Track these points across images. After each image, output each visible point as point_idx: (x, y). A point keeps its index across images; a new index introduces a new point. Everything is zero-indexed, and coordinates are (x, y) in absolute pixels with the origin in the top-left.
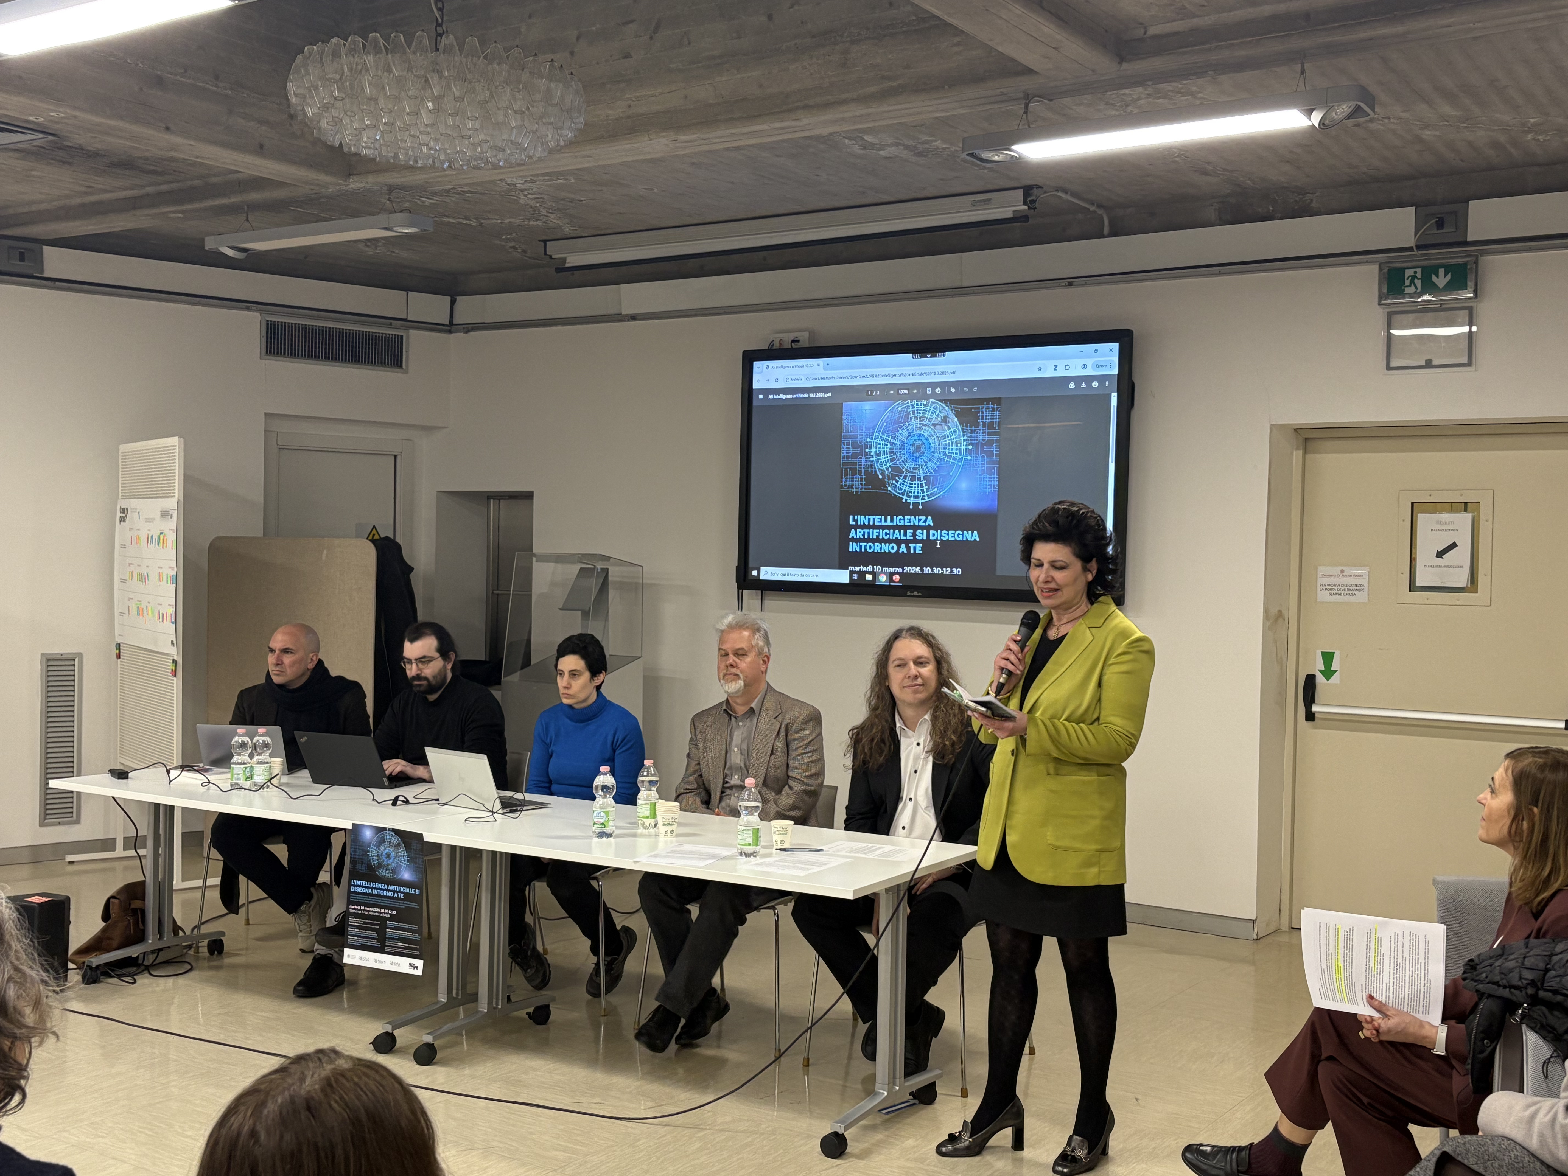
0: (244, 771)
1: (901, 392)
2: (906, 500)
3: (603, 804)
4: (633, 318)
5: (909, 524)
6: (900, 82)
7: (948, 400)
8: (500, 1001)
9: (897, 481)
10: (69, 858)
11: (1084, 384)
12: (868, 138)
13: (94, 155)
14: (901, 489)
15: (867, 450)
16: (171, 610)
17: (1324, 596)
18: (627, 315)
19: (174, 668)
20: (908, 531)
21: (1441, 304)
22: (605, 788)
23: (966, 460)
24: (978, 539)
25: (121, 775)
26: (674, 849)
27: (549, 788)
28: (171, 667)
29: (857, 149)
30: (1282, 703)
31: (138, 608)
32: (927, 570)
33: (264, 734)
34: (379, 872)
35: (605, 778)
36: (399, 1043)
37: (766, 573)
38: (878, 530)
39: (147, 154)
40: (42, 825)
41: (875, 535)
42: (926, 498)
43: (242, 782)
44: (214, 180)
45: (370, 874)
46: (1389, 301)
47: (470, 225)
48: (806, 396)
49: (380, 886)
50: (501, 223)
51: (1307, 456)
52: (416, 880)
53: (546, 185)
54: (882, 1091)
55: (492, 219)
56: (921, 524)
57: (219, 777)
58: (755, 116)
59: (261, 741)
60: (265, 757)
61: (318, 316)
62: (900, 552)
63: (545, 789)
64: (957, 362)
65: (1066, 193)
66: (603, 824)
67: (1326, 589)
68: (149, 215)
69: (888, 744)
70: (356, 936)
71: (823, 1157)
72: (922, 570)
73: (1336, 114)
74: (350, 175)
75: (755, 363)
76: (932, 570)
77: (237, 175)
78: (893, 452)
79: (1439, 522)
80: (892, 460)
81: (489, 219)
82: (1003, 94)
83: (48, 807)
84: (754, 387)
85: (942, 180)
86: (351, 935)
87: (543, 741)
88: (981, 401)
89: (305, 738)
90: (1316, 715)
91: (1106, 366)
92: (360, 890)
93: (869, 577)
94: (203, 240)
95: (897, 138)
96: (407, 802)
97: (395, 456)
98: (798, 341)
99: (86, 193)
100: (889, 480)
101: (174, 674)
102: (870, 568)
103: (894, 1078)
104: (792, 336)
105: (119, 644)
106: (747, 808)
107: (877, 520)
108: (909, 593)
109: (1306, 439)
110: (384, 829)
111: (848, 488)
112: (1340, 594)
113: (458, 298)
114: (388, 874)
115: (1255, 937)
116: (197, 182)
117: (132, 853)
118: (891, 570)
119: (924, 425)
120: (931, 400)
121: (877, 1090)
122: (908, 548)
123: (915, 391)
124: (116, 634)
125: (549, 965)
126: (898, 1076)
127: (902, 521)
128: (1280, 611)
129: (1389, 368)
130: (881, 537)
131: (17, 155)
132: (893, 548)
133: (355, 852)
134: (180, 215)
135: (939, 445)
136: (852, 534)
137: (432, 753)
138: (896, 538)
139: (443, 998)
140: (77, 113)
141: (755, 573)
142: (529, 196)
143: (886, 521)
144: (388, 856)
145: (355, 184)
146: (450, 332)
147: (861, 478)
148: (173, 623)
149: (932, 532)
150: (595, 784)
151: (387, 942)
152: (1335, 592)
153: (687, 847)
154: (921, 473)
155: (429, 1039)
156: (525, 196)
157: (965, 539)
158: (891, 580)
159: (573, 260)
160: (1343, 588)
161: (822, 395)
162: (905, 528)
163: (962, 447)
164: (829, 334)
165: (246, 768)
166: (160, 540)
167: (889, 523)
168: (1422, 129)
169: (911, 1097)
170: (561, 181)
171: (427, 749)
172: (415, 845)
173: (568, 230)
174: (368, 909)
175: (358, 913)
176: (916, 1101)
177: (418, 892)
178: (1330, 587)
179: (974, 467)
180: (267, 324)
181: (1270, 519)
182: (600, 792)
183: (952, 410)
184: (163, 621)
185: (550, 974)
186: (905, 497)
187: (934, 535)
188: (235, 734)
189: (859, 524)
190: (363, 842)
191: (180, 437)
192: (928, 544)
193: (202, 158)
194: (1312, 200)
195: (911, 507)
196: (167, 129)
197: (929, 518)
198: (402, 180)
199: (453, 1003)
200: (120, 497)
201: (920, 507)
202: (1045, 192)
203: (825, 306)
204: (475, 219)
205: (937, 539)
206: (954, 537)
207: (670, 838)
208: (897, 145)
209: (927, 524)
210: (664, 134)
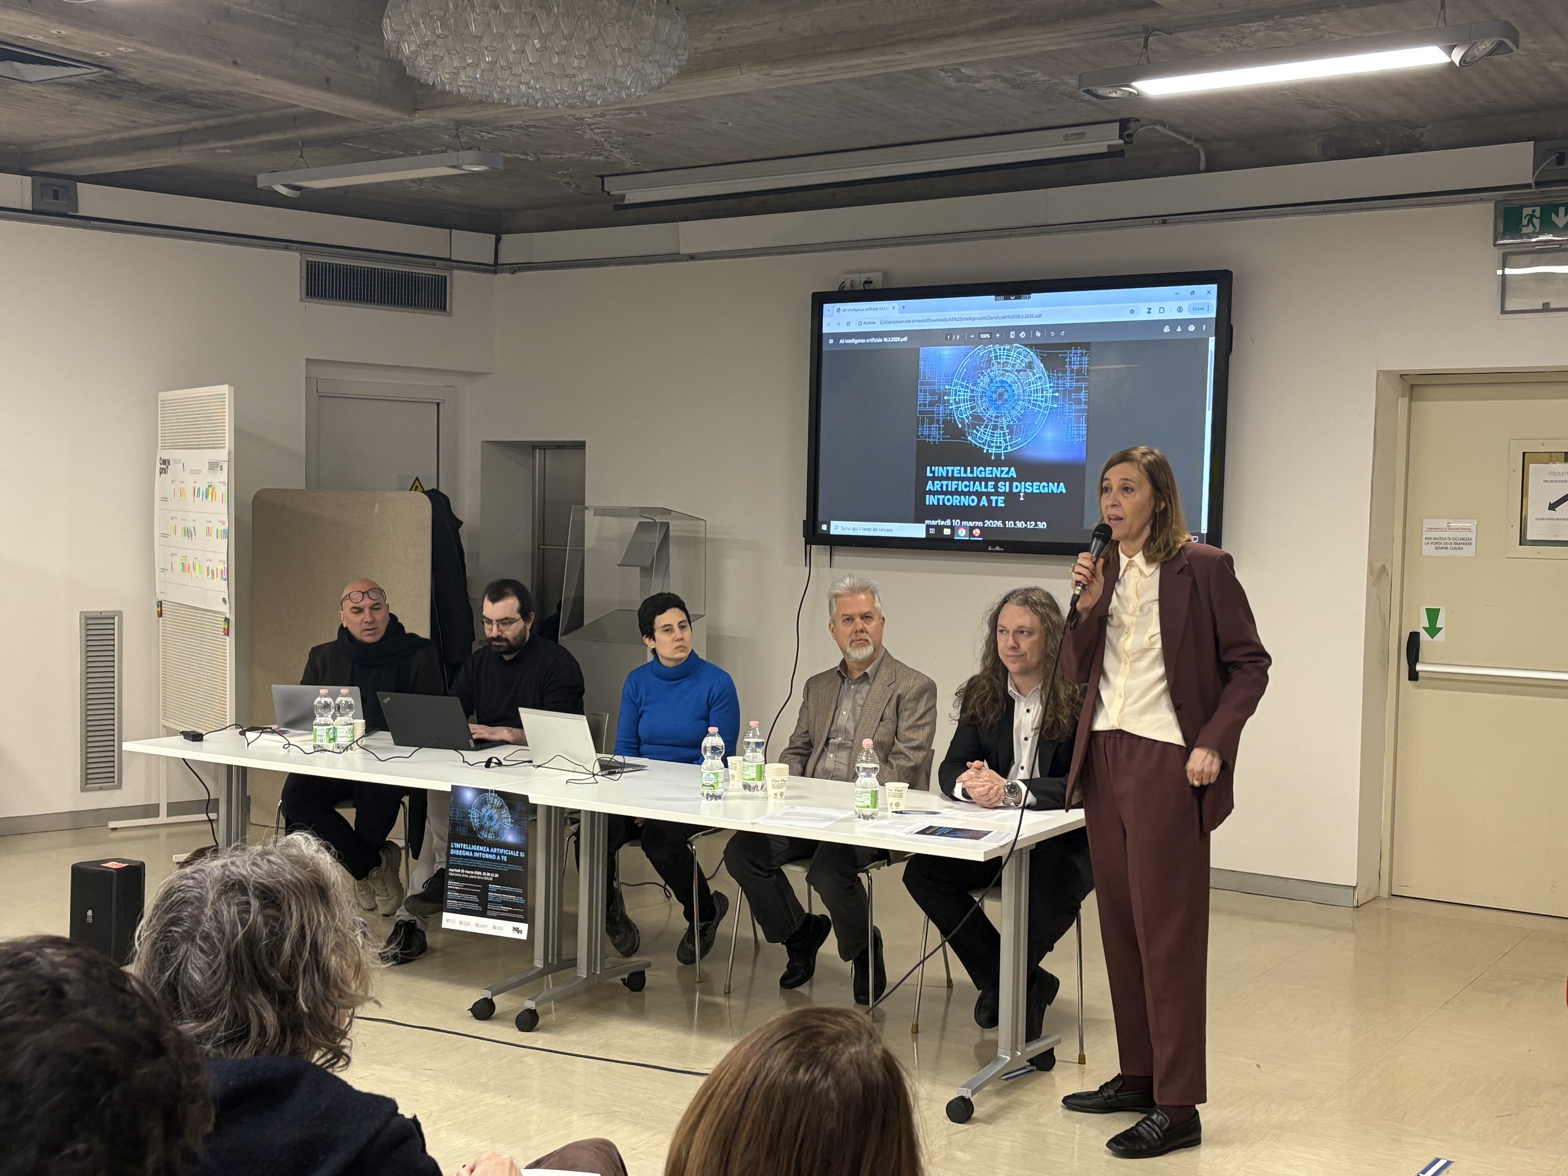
0: (328, 733)
1: (983, 336)
2: (987, 450)
3: (712, 765)
4: (692, 257)
5: (991, 476)
6: (1013, 14)
7: (1034, 345)
8: (599, 967)
9: (978, 431)
10: (112, 824)
11: (1179, 328)
12: (965, 71)
13: (149, 88)
14: (982, 439)
15: (946, 398)
16: (222, 566)
17: (1428, 550)
18: (684, 255)
19: (226, 627)
20: (990, 483)
21: (1560, 245)
22: (714, 749)
23: (1052, 408)
24: (1064, 492)
25: (197, 737)
26: (787, 811)
27: (638, 749)
28: (223, 625)
29: (951, 82)
30: (1384, 664)
31: (183, 564)
32: (1010, 524)
33: (348, 695)
34: (480, 835)
35: (713, 740)
36: (498, 1009)
37: (837, 527)
38: (957, 482)
39: (203, 88)
40: (83, 790)
41: (954, 487)
42: (1009, 448)
43: (326, 744)
44: (267, 114)
45: (472, 837)
46: (1505, 241)
47: (527, 160)
48: (880, 340)
49: (481, 848)
50: (560, 158)
51: (1413, 403)
52: (520, 842)
53: (616, 119)
54: (1004, 1056)
55: (551, 154)
56: (1003, 475)
57: (297, 738)
58: (856, 50)
59: (344, 702)
60: (348, 718)
61: (359, 256)
62: (981, 505)
63: (633, 751)
64: (1043, 305)
65: (1164, 126)
66: (712, 786)
67: (1431, 543)
68: (195, 151)
69: (1001, 703)
70: (455, 900)
71: (949, 1122)
72: (1004, 524)
73: (1478, 50)
74: (416, 110)
75: (825, 305)
76: (1015, 525)
77: (293, 110)
78: (974, 400)
79: (1553, 473)
80: (972, 408)
81: (548, 154)
82: (1122, 27)
83: (90, 771)
84: (824, 332)
85: (1036, 113)
86: (450, 899)
87: (633, 702)
88: (1069, 346)
89: (388, 699)
90: (1420, 674)
91: (1203, 309)
92: (458, 852)
93: (947, 532)
94: (255, 178)
95: (996, 71)
96: (500, 764)
97: (438, 404)
98: (871, 282)
99: (127, 128)
100: (969, 428)
101: (227, 633)
102: (948, 522)
103: (1016, 1043)
104: (864, 277)
105: (161, 602)
106: (865, 769)
107: (955, 472)
108: (990, 548)
109: (1412, 386)
110: (486, 791)
111: (925, 438)
112: (1447, 548)
113: (503, 236)
114: (490, 837)
115: (1355, 904)
116: (249, 116)
117: (204, 817)
118: (971, 524)
119: (1007, 371)
120: (1015, 345)
121: (999, 1055)
122: (990, 501)
123: (998, 335)
124: (157, 591)
125: (637, 930)
126: (1020, 1041)
127: (983, 473)
128: (1383, 566)
129: (1503, 312)
130: (960, 490)
131: (64, 89)
132: (973, 501)
133: (455, 814)
134: (229, 151)
135: (1024, 392)
136: (930, 486)
137: (526, 715)
138: (977, 490)
139: (539, 964)
140: (146, 48)
141: (824, 527)
142: (596, 131)
143: (965, 472)
144: (491, 818)
145: (420, 119)
146: (495, 272)
147: (939, 428)
148: (225, 580)
149: (1015, 484)
150: (703, 745)
151: (489, 906)
152: (1441, 546)
153: (799, 809)
154: (1004, 422)
155: (531, 1005)
156: (592, 130)
157: (1050, 492)
158: (971, 535)
159: (634, 196)
160: (1449, 542)
161: (897, 339)
162: (987, 480)
163: (1048, 395)
164: (903, 275)
165: (329, 729)
166: (209, 492)
167: (969, 475)
168: (1550, 60)
169: (1029, 1064)
170: (633, 115)
171: (521, 709)
172: (520, 807)
173: (629, 165)
174: (469, 872)
175: (458, 877)
176: (1034, 1068)
177: (522, 855)
178: (1436, 541)
179: (1060, 415)
180: (308, 265)
181: (1375, 470)
182: (709, 754)
183: (1037, 355)
184: (213, 577)
185: (639, 940)
186: (986, 448)
187: (1017, 487)
188: (318, 695)
189: (936, 475)
190: (464, 805)
191: (231, 384)
192: (1011, 497)
193: (266, 93)
194: (1422, 134)
195: (993, 458)
196: (235, 63)
197: (1012, 469)
198: (474, 115)
199: (548, 969)
200: (160, 448)
201: (1003, 458)
202: (1143, 126)
203: (900, 244)
204: (533, 154)
205: (1020, 492)
206: (1039, 489)
207: (780, 801)
208: (994, 77)
209: (1010, 476)
210: (757, 68)
